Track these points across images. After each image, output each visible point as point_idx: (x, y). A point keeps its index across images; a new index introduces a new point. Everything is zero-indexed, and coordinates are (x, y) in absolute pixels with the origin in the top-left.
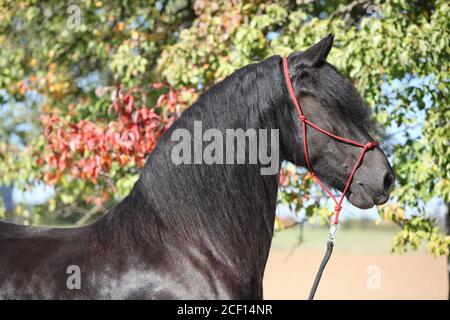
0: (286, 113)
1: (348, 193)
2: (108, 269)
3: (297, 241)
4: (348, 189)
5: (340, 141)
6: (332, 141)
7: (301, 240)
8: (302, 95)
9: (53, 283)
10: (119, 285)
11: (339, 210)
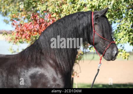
0: (90, 28)
1: (104, 55)
2: (24, 67)
3: (92, 58)
4: (104, 54)
5: (104, 39)
6: (102, 39)
7: (94, 57)
8: (96, 24)
9: (6, 71)
10: (27, 72)
11: (101, 60)
